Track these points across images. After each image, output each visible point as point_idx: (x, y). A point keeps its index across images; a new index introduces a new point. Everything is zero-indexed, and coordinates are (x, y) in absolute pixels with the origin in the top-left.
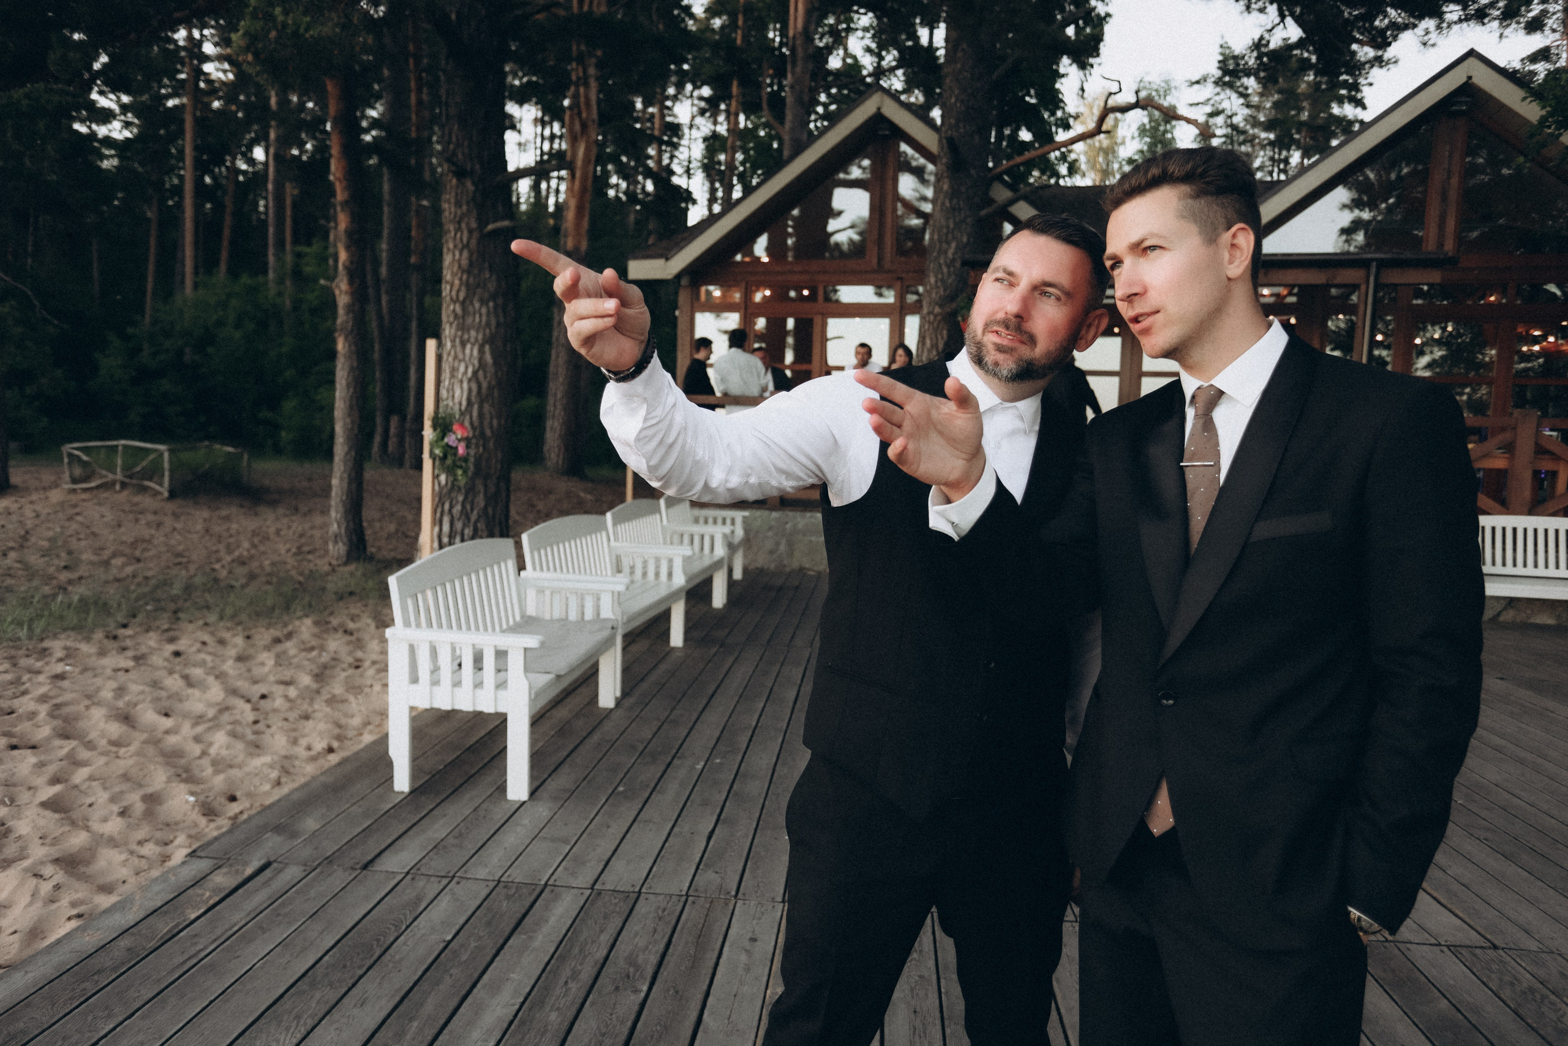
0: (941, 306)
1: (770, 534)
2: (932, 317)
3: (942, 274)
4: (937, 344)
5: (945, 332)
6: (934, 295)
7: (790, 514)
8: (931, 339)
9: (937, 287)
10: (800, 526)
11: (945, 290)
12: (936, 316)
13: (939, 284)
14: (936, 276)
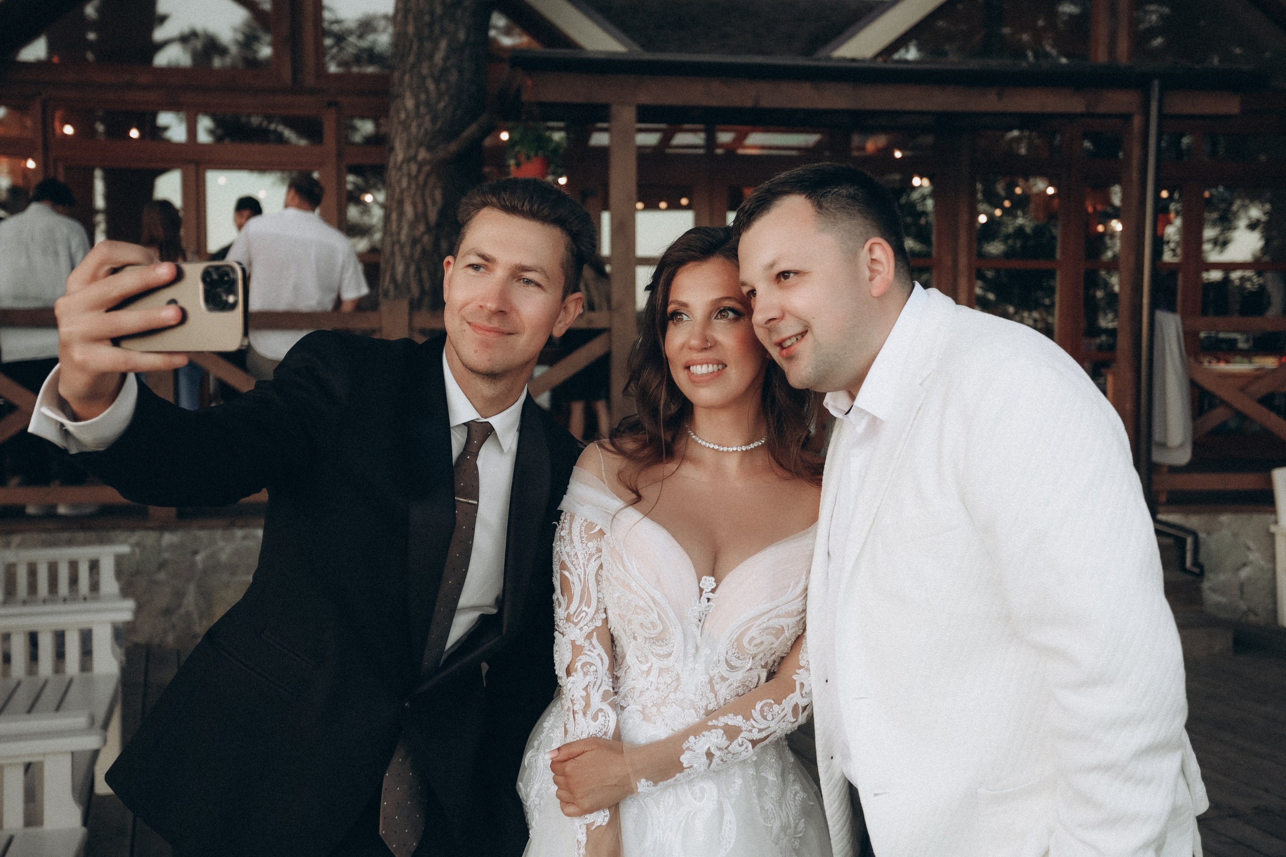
0: (430, 148)
1: (162, 576)
2: (414, 168)
3: (427, 91)
4: (425, 215)
5: (438, 194)
6: (414, 129)
7: (203, 534)
8: (414, 205)
9: (418, 115)
10: (224, 557)
11: (434, 120)
12: (421, 165)
13: (423, 110)
14: (416, 96)
